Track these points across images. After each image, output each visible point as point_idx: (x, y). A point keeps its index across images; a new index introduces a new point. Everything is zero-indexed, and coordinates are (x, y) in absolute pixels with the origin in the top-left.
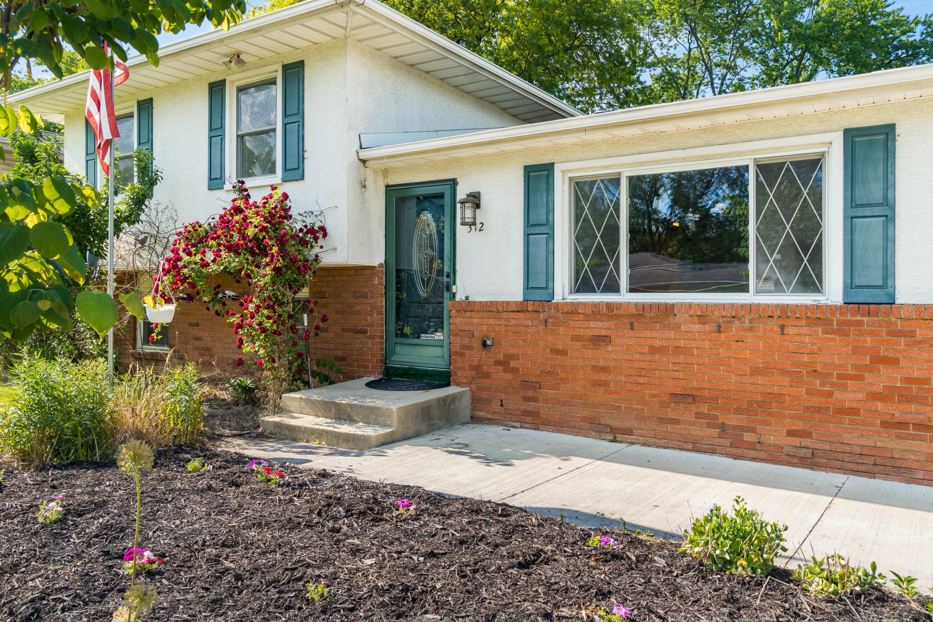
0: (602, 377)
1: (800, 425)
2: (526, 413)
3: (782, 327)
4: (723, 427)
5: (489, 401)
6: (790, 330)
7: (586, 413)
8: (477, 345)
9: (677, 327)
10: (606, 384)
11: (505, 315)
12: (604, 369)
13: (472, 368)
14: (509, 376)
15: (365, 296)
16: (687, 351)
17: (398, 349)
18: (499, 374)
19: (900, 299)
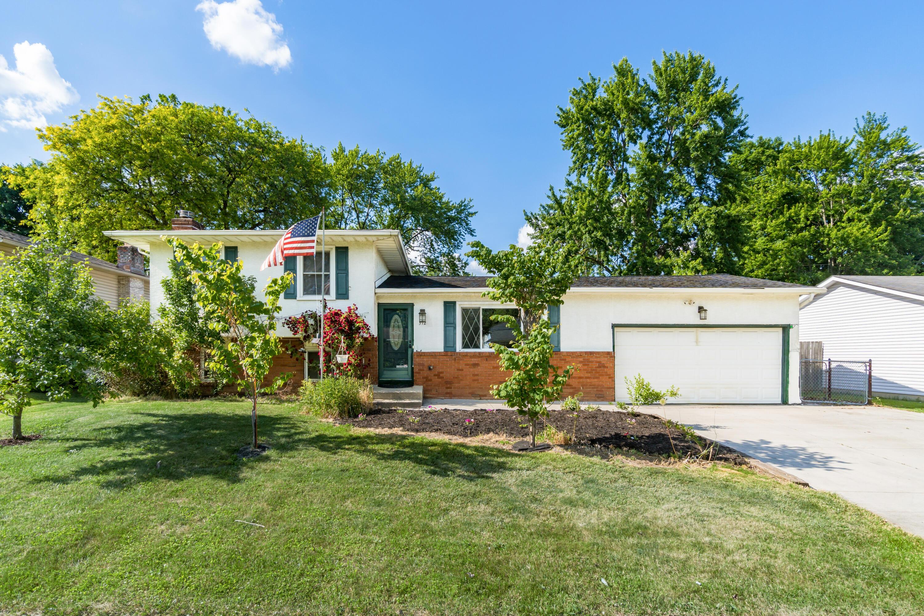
0: (476, 378)
2: (447, 393)
5: (431, 390)
7: (470, 391)
8: (426, 369)
10: (477, 380)
11: (438, 357)
12: (477, 375)
13: (424, 378)
14: (440, 380)
15: (369, 350)
17: (385, 372)
18: (436, 380)
19: (562, 350)
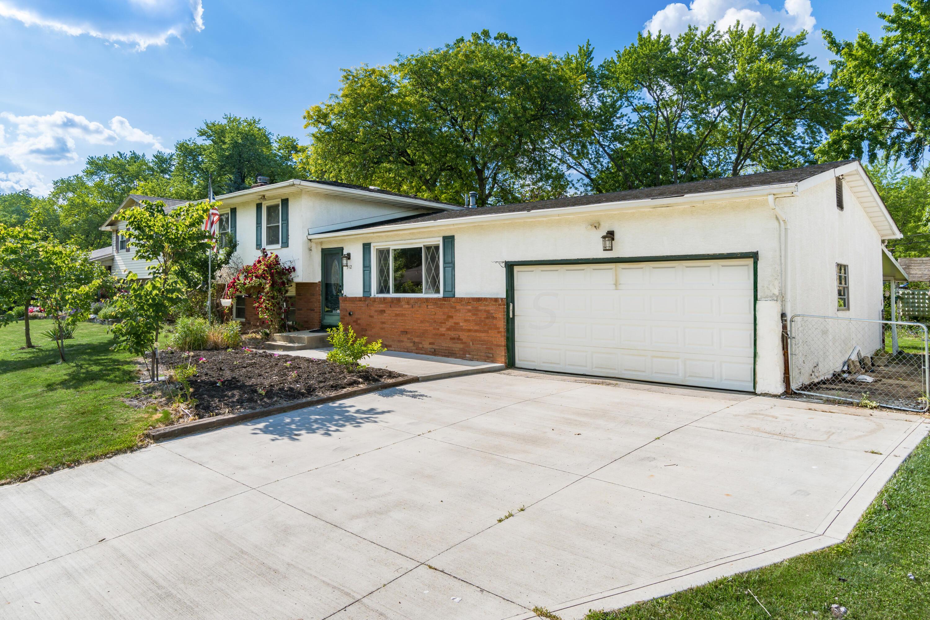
1: (431, 341)
3: (427, 306)
4: (414, 343)
6: (429, 307)
8: (348, 314)
9: (401, 306)
11: (356, 302)
14: (358, 326)
15: (314, 295)
16: (404, 315)
18: (355, 326)
19: (457, 295)
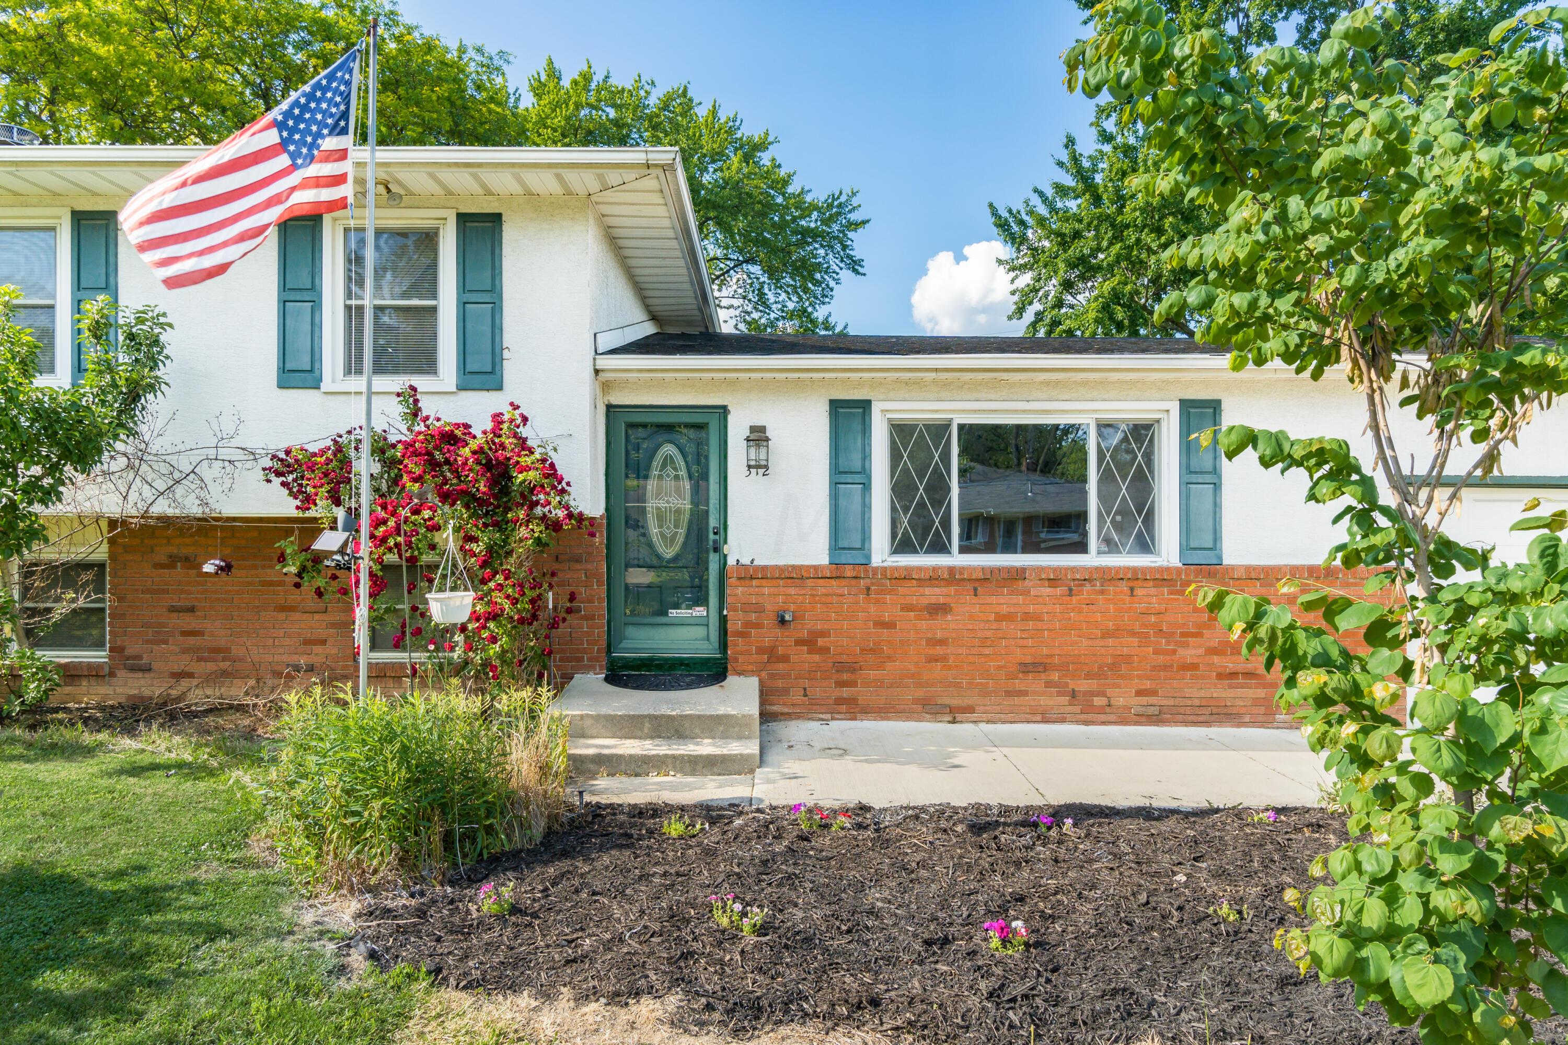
0: (939, 650)
1: (1147, 684)
2: (839, 701)
3: (1132, 589)
4: (1073, 694)
5: (785, 691)
6: (1139, 592)
7: (920, 693)
8: (769, 620)
9: (1026, 593)
10: (943, 659)
11: (810, 583)
12: (943, 642)
13: (760, 651)
14: (817, 658)
15: (578, 560)
16: (1037, 617)
17: (631, 631)
18: (803, 658)
19: (1228, 560)
